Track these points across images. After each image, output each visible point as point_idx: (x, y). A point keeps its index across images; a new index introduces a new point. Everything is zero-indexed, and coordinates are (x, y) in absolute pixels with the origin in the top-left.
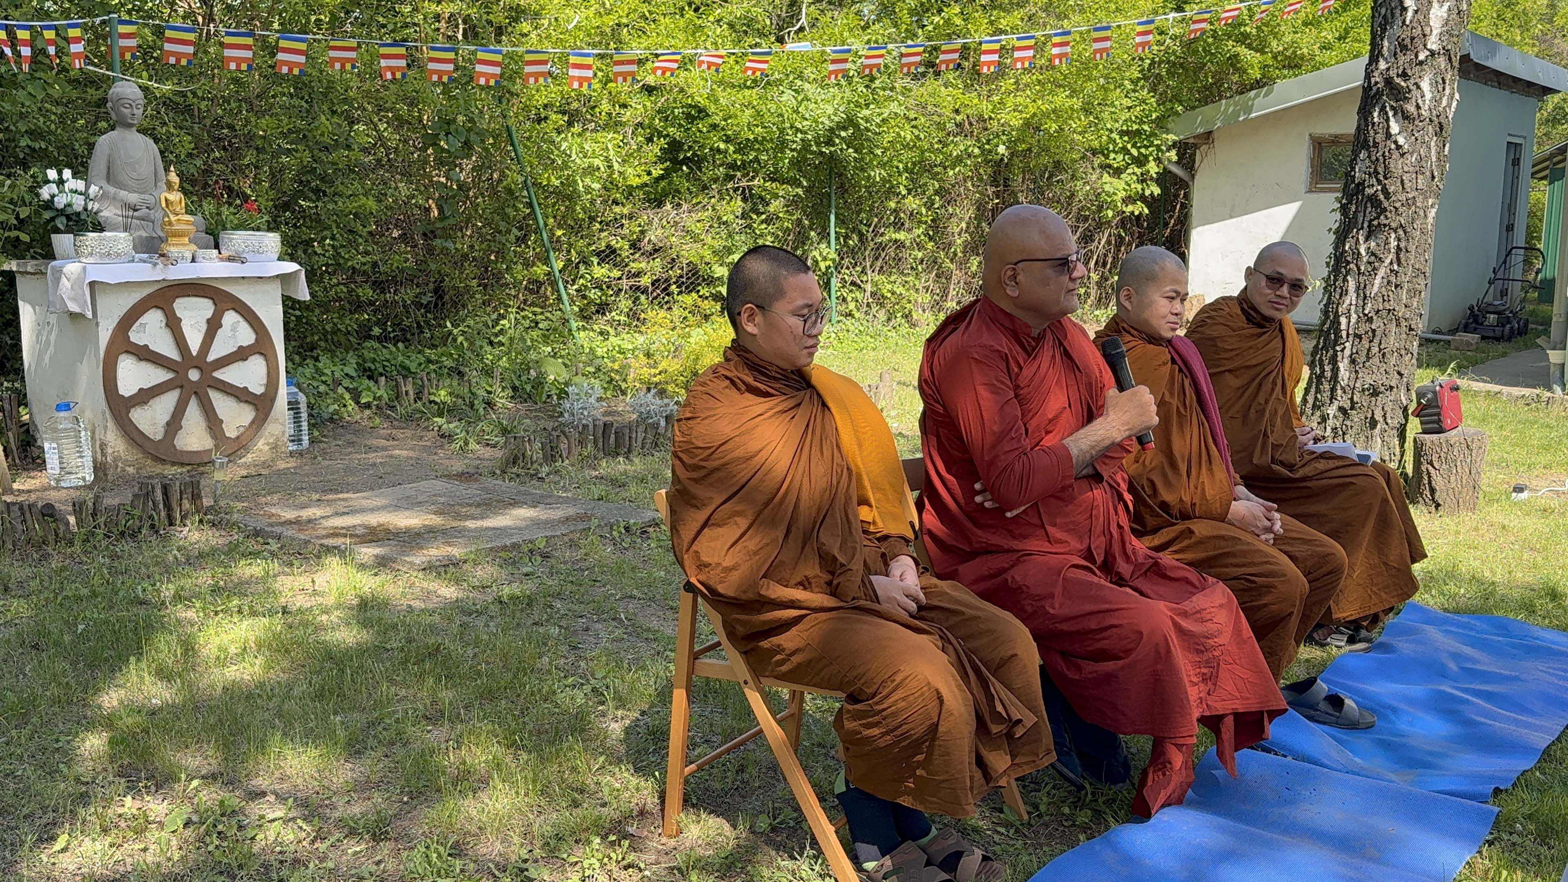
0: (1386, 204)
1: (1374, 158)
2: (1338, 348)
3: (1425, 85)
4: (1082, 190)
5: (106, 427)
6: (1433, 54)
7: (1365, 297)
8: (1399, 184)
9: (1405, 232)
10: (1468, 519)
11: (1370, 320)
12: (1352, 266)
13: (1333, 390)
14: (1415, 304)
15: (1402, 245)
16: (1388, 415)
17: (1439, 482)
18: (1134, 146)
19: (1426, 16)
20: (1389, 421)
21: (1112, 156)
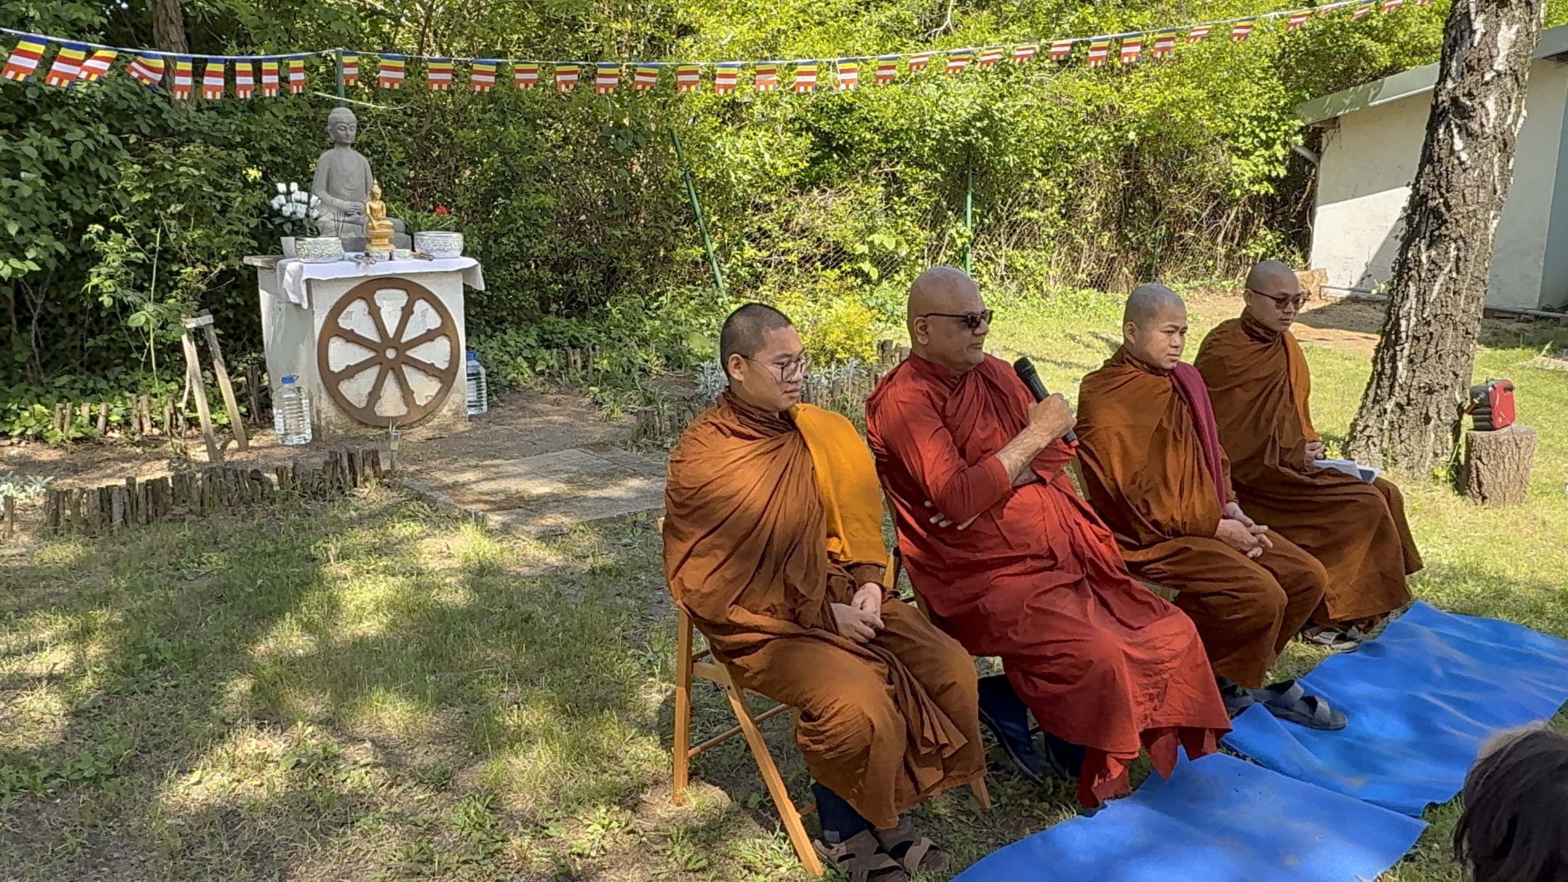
0: (1447, 216)
1: (1437, 172)
2: (1398, 348)
3: (1490, 104)
4: (1211, 170)
5: (320, 397)
6: (1499, 74)
7: (1424, 302)
8: (1461, 197)
9: (1465, 243)
10: (1512, 511)
11: (1428, 323)
12: (1413, 272)
13: (1392, 386)
14: (1473, 309)
15: (1462, 255)
16: (1442, 413)
17: (1486, 477)
18: (1263, 130)
19: (1494, 38)
20: (1443, 418)
21: (1242, 139)
